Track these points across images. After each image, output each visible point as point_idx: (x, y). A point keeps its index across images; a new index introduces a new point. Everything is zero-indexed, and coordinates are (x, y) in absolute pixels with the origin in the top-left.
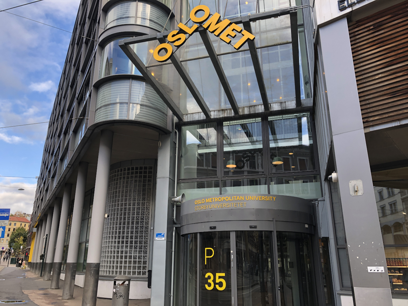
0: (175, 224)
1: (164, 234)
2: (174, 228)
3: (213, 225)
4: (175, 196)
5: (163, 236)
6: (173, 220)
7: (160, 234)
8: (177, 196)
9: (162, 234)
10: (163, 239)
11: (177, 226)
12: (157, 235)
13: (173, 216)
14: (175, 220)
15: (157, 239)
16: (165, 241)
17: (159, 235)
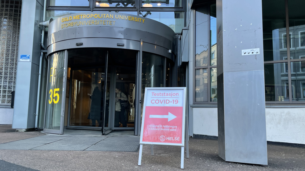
0: (43, 49)
1: (29, 56)
2: (42, 53)
3: (79, 41)
4: (44, 20)
5: (29, 58)
6: (41, 45)
7: (25, 56)
8: (46, 20)
9: (27, 56)
10: (29, 60)
11: (44, 51)
12: (22, 56)
13: (41, 41)
14: (42, 45)
15: (21, 60)
16: (31, 63)
17: (23, 56)
